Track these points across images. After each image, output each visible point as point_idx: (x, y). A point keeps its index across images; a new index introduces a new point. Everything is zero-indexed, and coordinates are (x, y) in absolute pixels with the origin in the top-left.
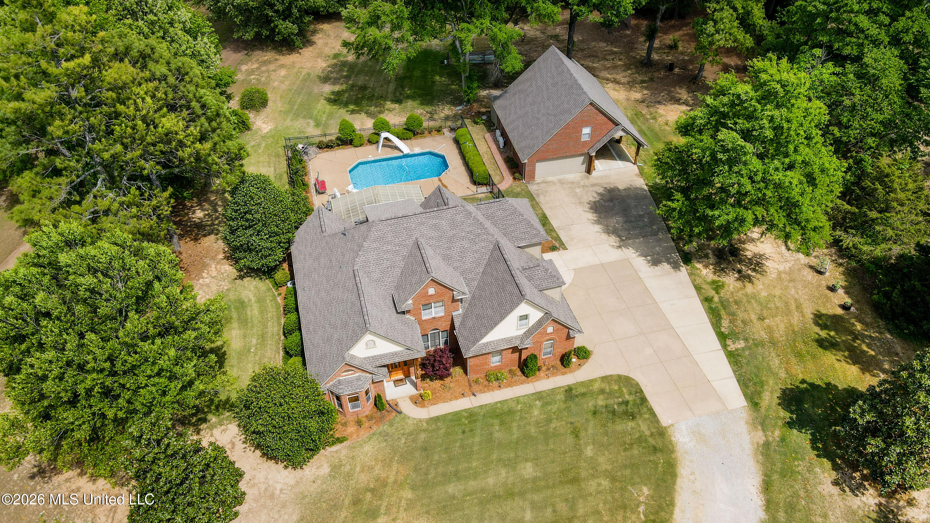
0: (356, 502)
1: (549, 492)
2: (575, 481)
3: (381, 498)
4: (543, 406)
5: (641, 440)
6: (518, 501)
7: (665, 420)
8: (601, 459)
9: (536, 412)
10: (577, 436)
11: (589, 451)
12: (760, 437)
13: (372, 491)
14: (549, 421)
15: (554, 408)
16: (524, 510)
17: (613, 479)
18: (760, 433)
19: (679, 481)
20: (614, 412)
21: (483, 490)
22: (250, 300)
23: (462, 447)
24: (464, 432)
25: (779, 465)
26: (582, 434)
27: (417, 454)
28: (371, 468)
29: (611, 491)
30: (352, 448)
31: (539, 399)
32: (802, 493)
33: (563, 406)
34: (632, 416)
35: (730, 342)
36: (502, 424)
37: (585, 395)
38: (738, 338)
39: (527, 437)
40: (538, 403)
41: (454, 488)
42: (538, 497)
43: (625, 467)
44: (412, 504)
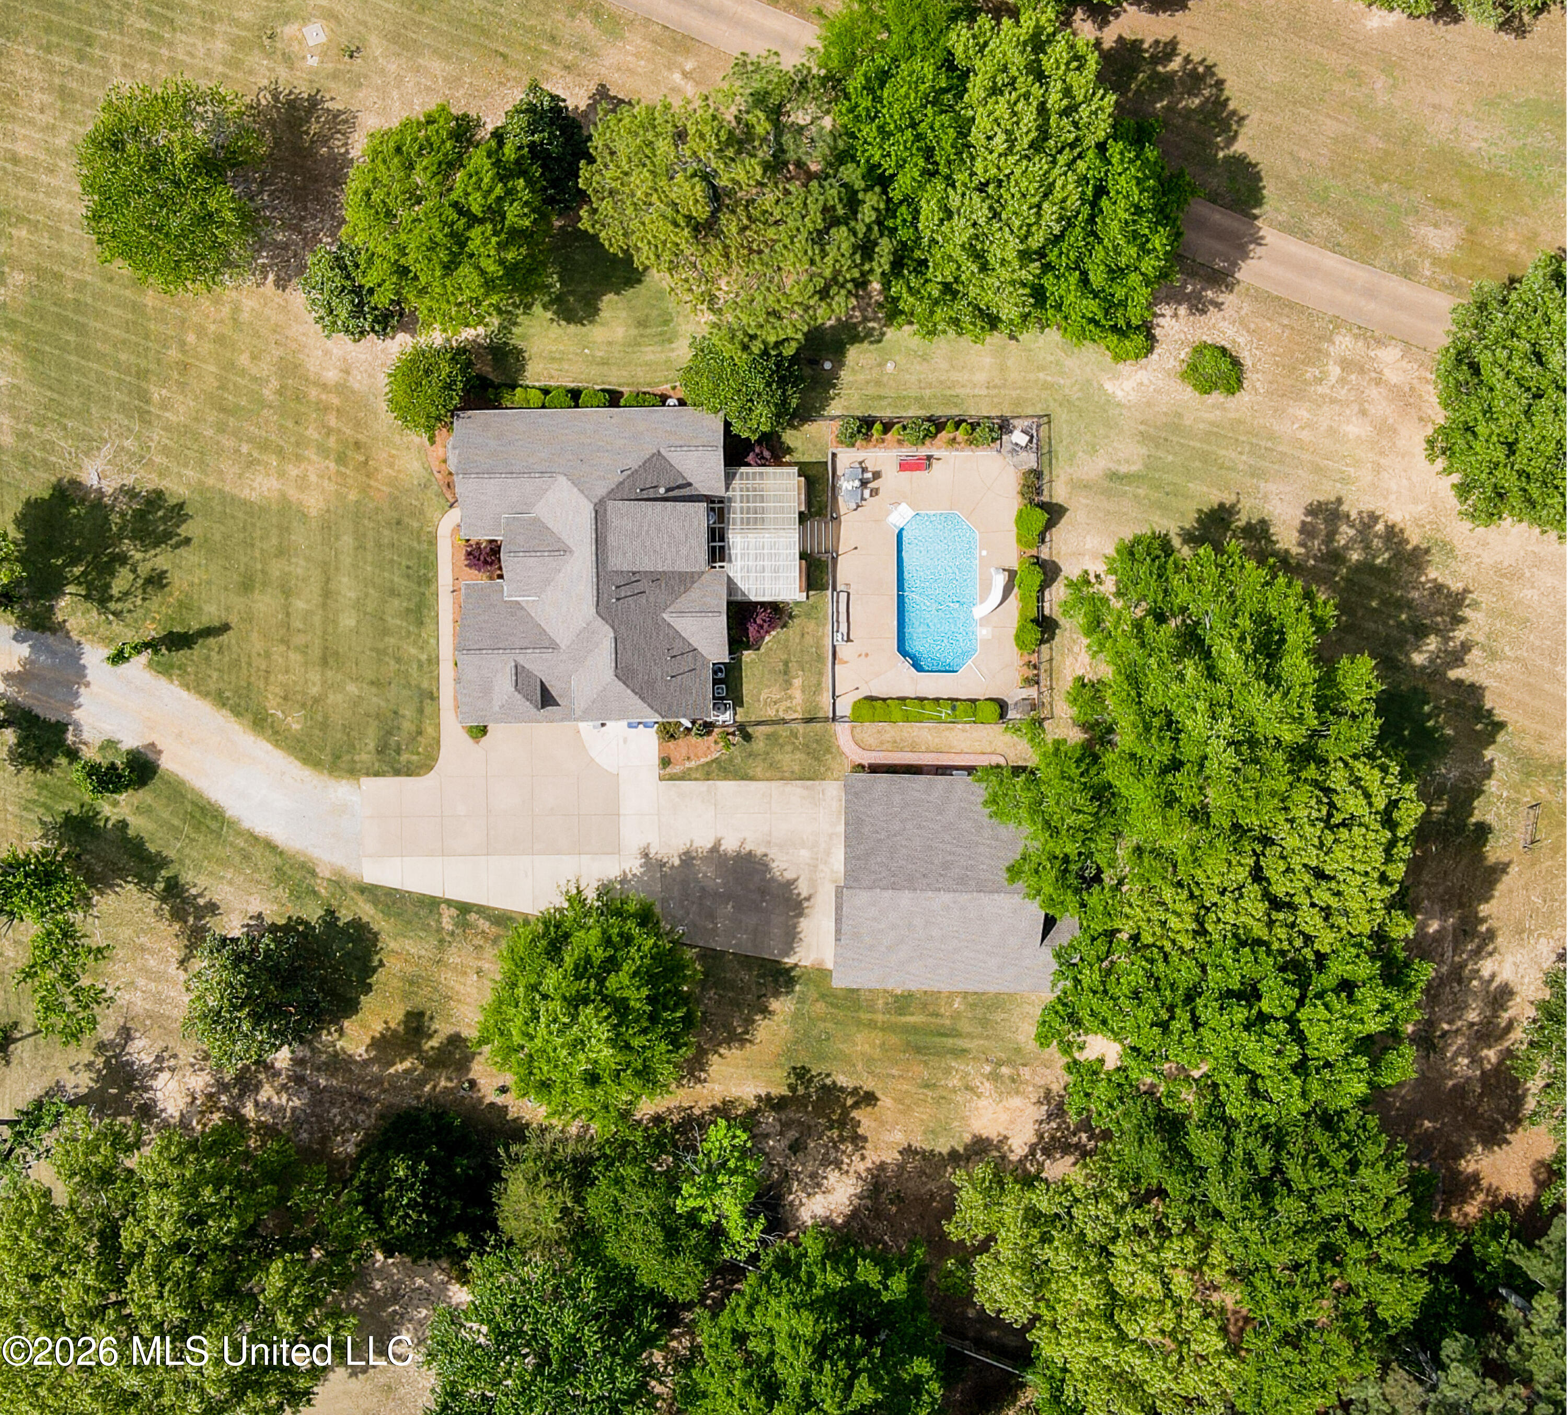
0: (357, 445)
1: (319, 633)
2: (324, 662)
3: (357, 469)
4: (419, 661)
5: (351, 748)
6: (317, 599)
7: (367, 783)
8: (340, 697)
9: (413, 651)
10: (372, 683)
11: (352, 688)
12: (324, 872)
13: (366, 463)
14: (398, 660)
15: (414, 671)
16: (308, 602)
17: (316, 700)
18: (327, 875)
19: (298, 764)
20: (389, 733)
21: (337, 569)
22: (673, 350)
23: (392, 561)
24: (408, 567)
25: (290, 872)
26: (374, 690)
27: (395, 515)
28: (391, 465)
29: (304, 694)
30: (420, 448)
31: (429, 661)
32: (257, 876)
33: (413, 683)
34: (381, 750)
35: (454, 912)
36: (408, 610)
37: (421, 711)
38: (456, 925)
39: (385, 632)
40: (424, 657)
41: (347, 541)
42: (317, 619)
43: (326, 717)
44: (341, 497)
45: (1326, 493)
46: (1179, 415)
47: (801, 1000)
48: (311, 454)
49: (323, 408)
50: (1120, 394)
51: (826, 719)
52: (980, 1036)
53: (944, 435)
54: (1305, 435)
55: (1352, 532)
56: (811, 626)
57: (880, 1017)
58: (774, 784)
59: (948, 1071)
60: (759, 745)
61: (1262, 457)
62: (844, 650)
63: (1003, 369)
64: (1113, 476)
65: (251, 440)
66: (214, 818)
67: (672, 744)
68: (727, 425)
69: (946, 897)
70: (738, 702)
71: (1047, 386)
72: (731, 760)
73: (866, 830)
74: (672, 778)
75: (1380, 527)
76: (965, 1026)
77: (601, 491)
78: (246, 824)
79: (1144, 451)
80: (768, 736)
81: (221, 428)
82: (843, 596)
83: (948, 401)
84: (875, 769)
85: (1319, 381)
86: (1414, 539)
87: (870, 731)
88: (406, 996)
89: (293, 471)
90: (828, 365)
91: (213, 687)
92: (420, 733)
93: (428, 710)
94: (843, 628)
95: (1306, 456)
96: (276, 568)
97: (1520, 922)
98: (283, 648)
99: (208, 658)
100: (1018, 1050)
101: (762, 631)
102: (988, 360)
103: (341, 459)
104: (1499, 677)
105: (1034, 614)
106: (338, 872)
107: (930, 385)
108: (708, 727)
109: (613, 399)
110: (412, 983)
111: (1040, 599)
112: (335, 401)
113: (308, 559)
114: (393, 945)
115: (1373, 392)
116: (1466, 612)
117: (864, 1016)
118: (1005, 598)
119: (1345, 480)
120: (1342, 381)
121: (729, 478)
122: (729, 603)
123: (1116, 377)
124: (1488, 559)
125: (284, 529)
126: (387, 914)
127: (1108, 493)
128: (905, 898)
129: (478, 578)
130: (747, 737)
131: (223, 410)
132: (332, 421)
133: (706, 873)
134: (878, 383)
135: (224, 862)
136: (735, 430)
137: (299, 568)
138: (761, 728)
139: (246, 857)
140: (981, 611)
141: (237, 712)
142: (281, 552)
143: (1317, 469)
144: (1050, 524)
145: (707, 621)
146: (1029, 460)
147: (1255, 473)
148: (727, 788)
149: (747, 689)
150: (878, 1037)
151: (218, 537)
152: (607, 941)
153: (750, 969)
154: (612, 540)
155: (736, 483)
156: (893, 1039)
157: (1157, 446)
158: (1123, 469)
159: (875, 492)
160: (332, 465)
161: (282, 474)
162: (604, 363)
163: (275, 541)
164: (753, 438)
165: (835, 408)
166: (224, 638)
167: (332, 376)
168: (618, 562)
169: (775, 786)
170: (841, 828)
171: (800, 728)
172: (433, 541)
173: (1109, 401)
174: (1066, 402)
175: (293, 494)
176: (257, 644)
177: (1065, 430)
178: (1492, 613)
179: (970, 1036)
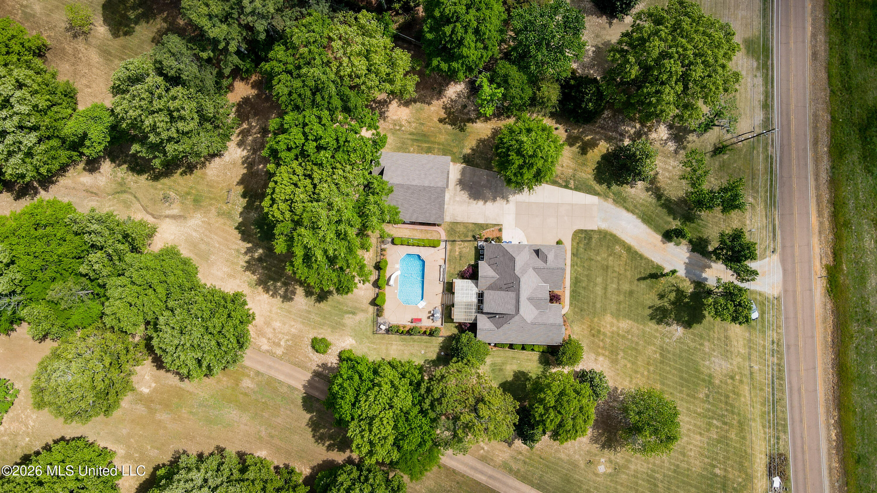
0: (593, 336)
1: (609, 276)
2: (607, 267)
3: (594, 328)
4: (577, 266)
5: (600, 240)
6: (609, 287)
7: (595, 228)
8: (603, 255)
9: (579, 269)
10: (592, 260)
11: (599, 258)
12: (610, 200)
13: (591, 330)
14: (584, 266)
15: (579, 263)
16: (612, 287)
17: (610, 255)
19: (617, 235)
20: (587, 244)
21: (602, 297)
23: (584, 298)
24: (579, 296)
25: (622, 201)
26: (592, 257)
27: (582, 313)
28: (583, 329)
29: (614, 257)
30: (573, 334)
31: (574, 266)
32: (632, 200)
33: (579, 259)
34: (590, 238)
35: (570, 186)
36: (580, 282)
37: (577, 250)
38: (569, 182)
39: (587, 276)
40: (575, 267)
41: (598, 305)
42: (609, 281)
43: (608, 250)
44: (599, 319)
45: (287, 305)
46: (332, 332)
47: (461, 152)
48: (609, 334)
49: (604, 348)
50: (351, 339)
51: (449, 241)
52: (405, 139)
53: (407, 329)
54: (293, 323)
55: (280, 292)
56: (452, 271)
57: (436, 146)
58: (466, 221)
59: (416, 128)
60: (470, 234)
61: (307, 317)
62: (442, 263)
63: (387, 349)
64: (354, 313)
65: (628, 339)
66: (645, 219)
67: (498, 236)
68: (475, 336)
69: (414, 183)
70: (476, 248)
71: (374, 343)
72: (479, 230)
73: (438, 206)
74: (498, 225)
75: (271, 293)
76: (409, 142)
77: (516, 318)
78: (635, 217)
79: (344, 321)
80: (467, 237)
81: (637, 344)
82: (441, 280)
83: (404, 340)
84: (434, 225)
85: (287, 340)
86: (260, 289)
87: (435, 237)
88: (586, 160)
89: (615, 329)
90: (443, 353)
91: (643, 261)
92: (578, 243)
93: (575, 250)
94: (442, 270)
95: (293, 316)
96: (621, 298)
97: (234, 167)
98: (621, 272)
99: (645, 270)
100: (393, 134)
101: (467, 270)
102: (392, 352)
103: (599, 331)
104: (236, 244)
105: (381, 271)
106: (606, 200)
107: (411, 345)
108: (486, 240)
109: (511, 346)
110: (584, 164)
111: (379, 276)
112: (600, 350)
113: (611, 300)
114: (590, 176)
115: (271, 336)
116: (245, 264)
117: (441, 147)
118: (390, 277)
119: (281, 308)
120: (280, 340)
121: (476, 319)
122: (477, 279)
123: (351, 345)
124: (238, 281)
125: (618, 310)
126: (591, 186)
127: (356, 308)
128: (426, 184)
129: (557, 291)
130: (474, 237)
131: (636, 349)
132: (601, 344)
133: (489, 194)
134: (427, 347)
135: (642, 205)
136: (473, 335)
137: (614, 298)
138: (469, 239)
139: (635, 206)
140: (398, 273)
141: (636, 253)
142: (619, 303)
143: (290, 312)
144: (375, 299)
145: (485, 274)
146: (380, 320)
147: (309, 312)
148: (481, 221)
149: (473, 252)
150: (437, 140)
151: (640, 309)
152: (522, 174)
153: (477, 164)
154: (514, 302)
155: (473, 318)
156: (432, 139)
157: (340, 322)
158: (351, 316)
159: (430, 312)
160: (602, 330)
161: (618, 328)
162: (513, 358)
163: (621, 307)
164: (467, 332)
165: (441, 340)
166: (639, 276)
167: (601, 358)
168: (512, 295)
169: (466, 220)
170: (446, 206)
171: (457, 239)
172: (571, 304)
173: (354, 337)
174: (368, 338)
175: (615, 321)
176: (628, 274)
177: (368, 329)
178: (237, 264)
179: (408, 139)
